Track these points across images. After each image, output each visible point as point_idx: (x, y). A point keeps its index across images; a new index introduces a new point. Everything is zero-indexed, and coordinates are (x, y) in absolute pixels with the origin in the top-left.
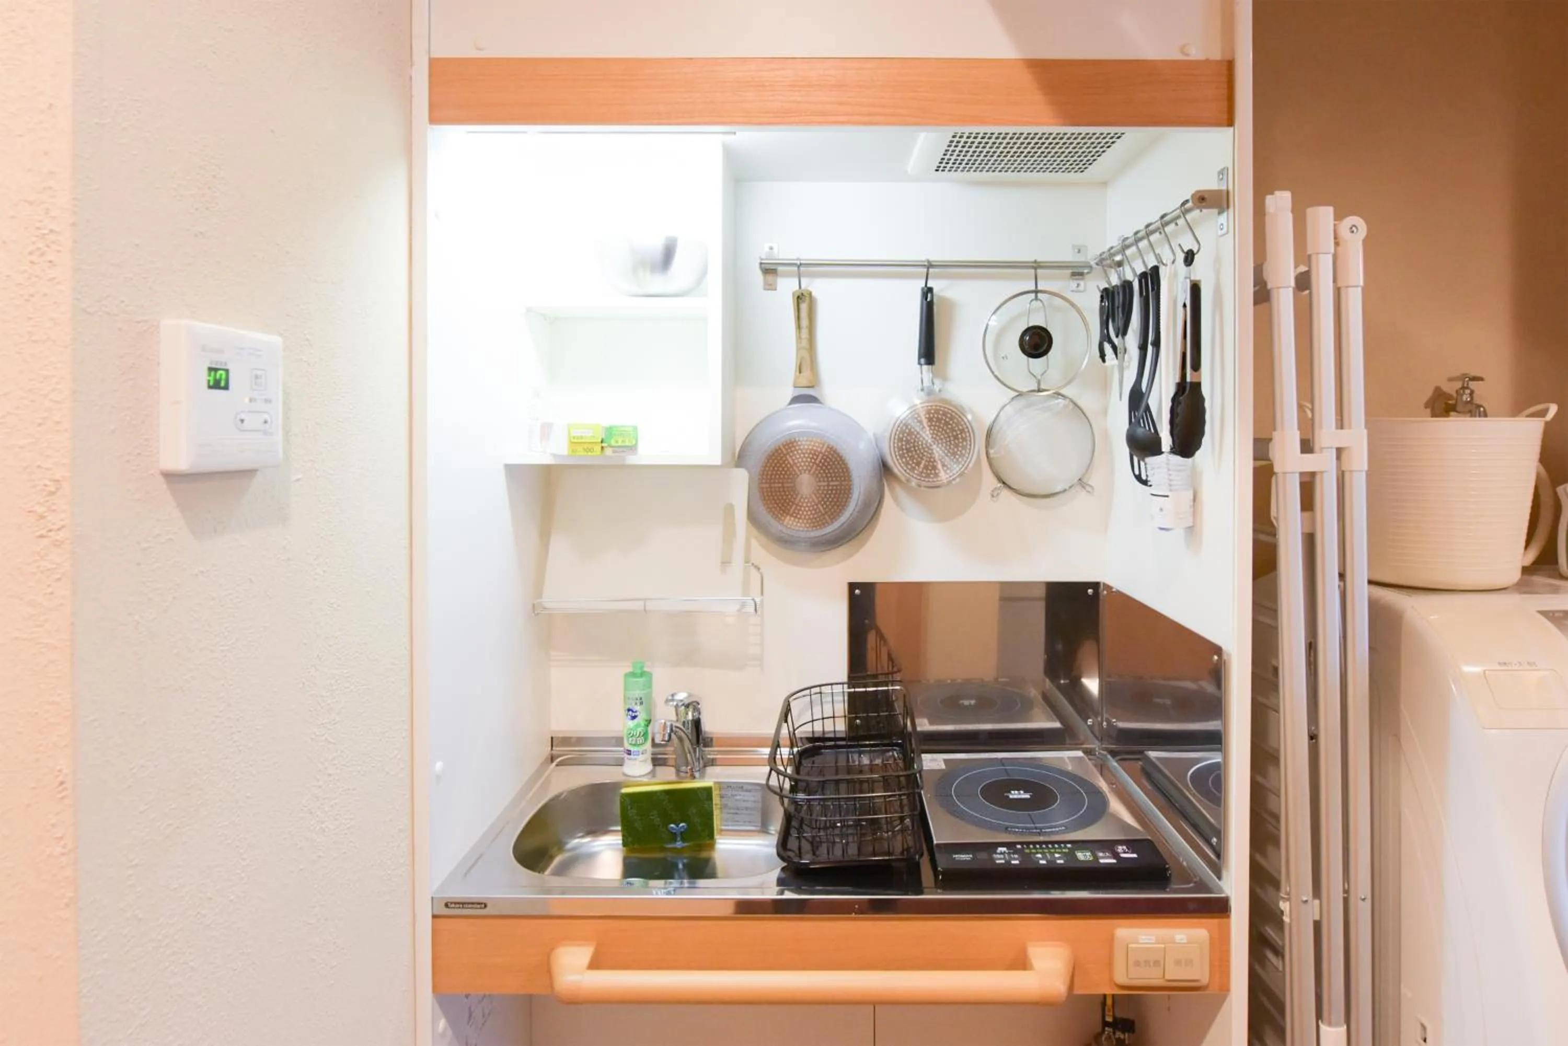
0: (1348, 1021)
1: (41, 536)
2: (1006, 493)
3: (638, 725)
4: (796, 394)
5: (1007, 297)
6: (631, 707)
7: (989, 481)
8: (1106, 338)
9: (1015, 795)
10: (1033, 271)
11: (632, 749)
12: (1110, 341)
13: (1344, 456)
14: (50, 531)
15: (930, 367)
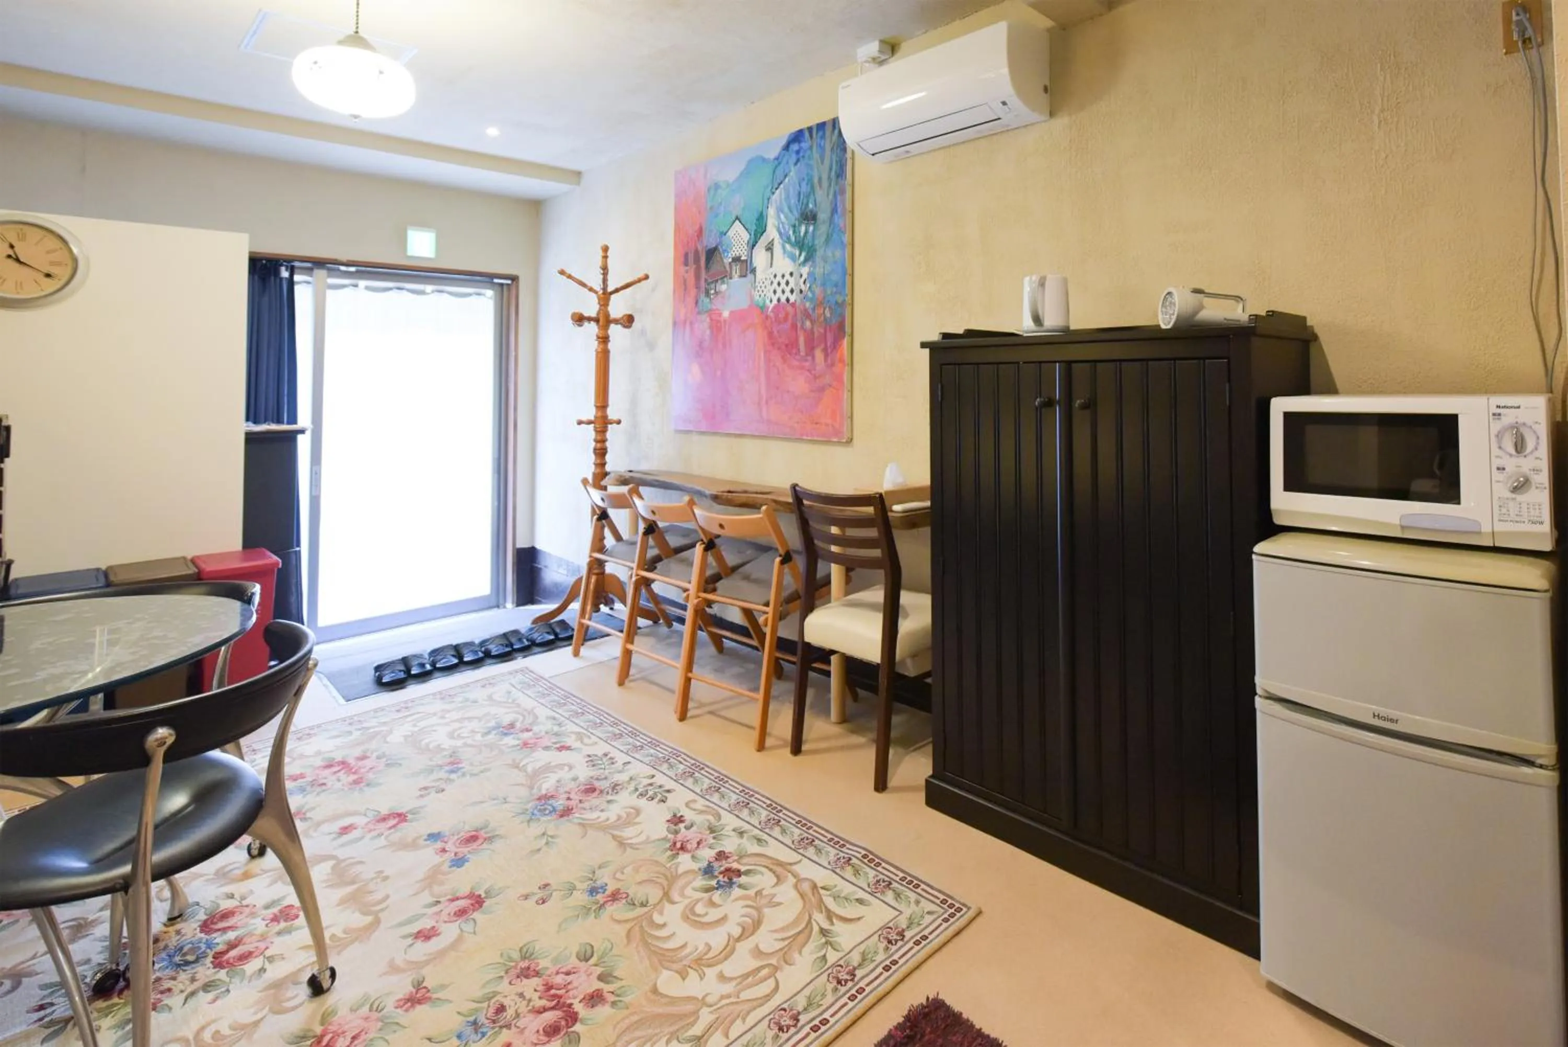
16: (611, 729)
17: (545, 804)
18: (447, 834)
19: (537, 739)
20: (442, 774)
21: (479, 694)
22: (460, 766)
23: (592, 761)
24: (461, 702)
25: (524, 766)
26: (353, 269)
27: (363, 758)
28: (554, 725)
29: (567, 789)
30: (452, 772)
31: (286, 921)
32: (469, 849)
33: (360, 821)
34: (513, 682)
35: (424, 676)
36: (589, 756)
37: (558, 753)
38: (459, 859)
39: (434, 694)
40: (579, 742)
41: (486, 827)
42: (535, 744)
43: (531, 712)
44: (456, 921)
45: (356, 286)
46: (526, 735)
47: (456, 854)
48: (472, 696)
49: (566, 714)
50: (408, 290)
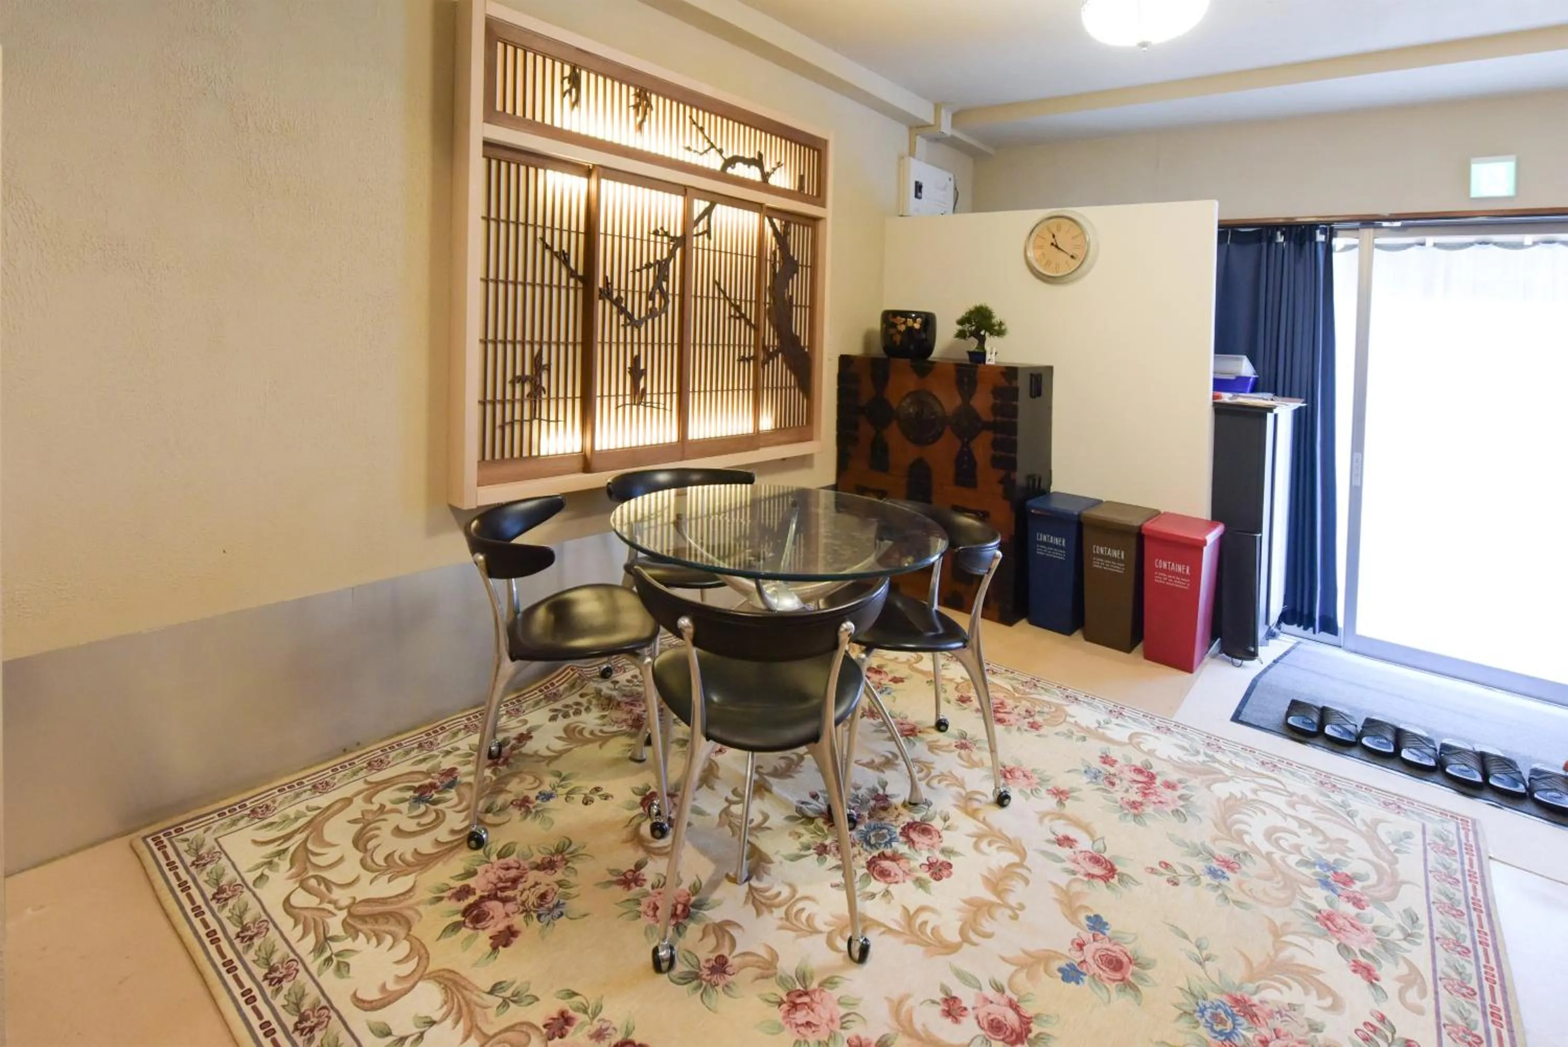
16: (1477, 1016)
17: (1233, 1016)
18: (1108, 933)
19: (1353, 925)
20: (1199, 866)
21: (1366, 809)
22: (1228, 874)
23: (1375, 1030)
24: (1336, 804)
25: (1285, 942)
26: (1398, 224)
27: (1170, 786)
28: (1403, 929)
29: (1284, 1028)
30: (1213, 873)
31: (932, 875)
32: (1098, 971)
33: (1084, 843)
34: (1430, 827)
35: (1339, 745)
36: (1382, 1019)
37: (1348, 972)
38: (1078, 971)
39: (1319, 772)
40: (1398, 985)
41: (1143, 966)
42: (1340, 930)
43: (1397, 884)
44: (982, 1028)
45: (1423, 244)
46: (1349, 909)
47: (1084, 961)
48: (1355, 804)
49: (1438, 929)
50: (1496, 244)
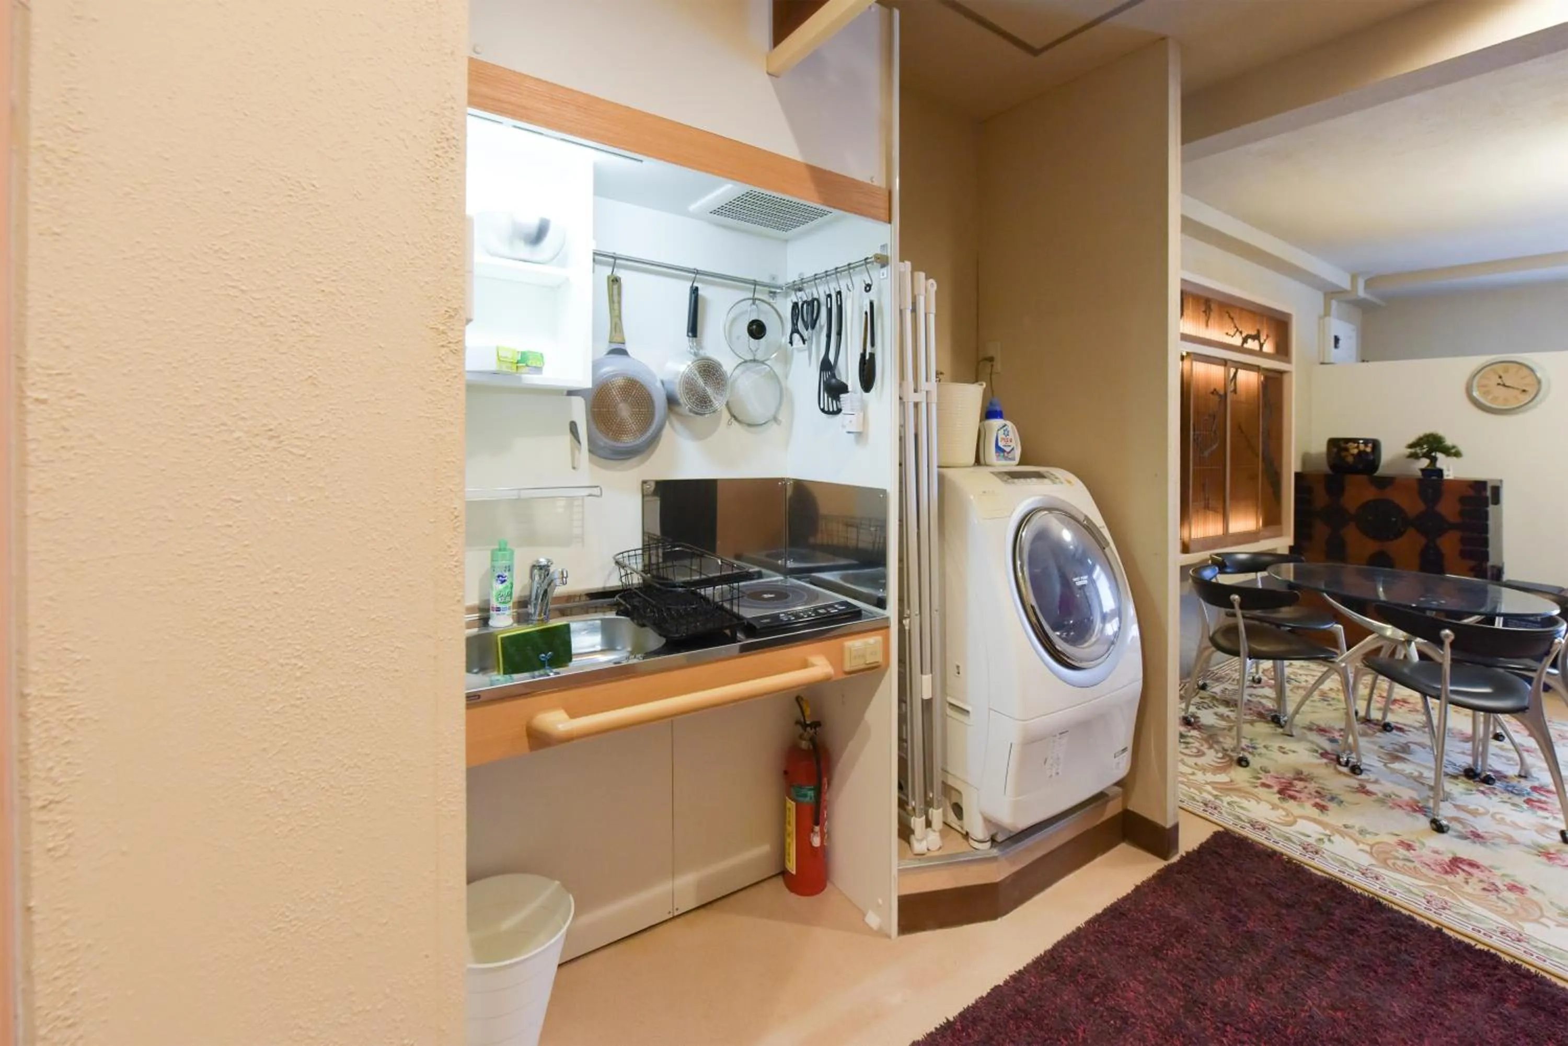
0: (931, 672)
1: (443, 346)
2: (735, 424)
3: (507, 587)
4: (611, 348)
5: (736, 301)
6: (500, 574)
7: (726, 415)
8: (795, 330)
9: (766, 596)
10: (753, 287)
11: (501, 606)
12: (798, 332)
13: (929, 395)
14: (450, 343)
15: (694, 339)
